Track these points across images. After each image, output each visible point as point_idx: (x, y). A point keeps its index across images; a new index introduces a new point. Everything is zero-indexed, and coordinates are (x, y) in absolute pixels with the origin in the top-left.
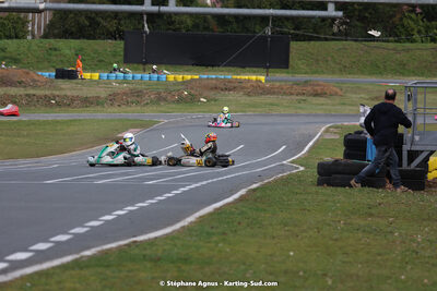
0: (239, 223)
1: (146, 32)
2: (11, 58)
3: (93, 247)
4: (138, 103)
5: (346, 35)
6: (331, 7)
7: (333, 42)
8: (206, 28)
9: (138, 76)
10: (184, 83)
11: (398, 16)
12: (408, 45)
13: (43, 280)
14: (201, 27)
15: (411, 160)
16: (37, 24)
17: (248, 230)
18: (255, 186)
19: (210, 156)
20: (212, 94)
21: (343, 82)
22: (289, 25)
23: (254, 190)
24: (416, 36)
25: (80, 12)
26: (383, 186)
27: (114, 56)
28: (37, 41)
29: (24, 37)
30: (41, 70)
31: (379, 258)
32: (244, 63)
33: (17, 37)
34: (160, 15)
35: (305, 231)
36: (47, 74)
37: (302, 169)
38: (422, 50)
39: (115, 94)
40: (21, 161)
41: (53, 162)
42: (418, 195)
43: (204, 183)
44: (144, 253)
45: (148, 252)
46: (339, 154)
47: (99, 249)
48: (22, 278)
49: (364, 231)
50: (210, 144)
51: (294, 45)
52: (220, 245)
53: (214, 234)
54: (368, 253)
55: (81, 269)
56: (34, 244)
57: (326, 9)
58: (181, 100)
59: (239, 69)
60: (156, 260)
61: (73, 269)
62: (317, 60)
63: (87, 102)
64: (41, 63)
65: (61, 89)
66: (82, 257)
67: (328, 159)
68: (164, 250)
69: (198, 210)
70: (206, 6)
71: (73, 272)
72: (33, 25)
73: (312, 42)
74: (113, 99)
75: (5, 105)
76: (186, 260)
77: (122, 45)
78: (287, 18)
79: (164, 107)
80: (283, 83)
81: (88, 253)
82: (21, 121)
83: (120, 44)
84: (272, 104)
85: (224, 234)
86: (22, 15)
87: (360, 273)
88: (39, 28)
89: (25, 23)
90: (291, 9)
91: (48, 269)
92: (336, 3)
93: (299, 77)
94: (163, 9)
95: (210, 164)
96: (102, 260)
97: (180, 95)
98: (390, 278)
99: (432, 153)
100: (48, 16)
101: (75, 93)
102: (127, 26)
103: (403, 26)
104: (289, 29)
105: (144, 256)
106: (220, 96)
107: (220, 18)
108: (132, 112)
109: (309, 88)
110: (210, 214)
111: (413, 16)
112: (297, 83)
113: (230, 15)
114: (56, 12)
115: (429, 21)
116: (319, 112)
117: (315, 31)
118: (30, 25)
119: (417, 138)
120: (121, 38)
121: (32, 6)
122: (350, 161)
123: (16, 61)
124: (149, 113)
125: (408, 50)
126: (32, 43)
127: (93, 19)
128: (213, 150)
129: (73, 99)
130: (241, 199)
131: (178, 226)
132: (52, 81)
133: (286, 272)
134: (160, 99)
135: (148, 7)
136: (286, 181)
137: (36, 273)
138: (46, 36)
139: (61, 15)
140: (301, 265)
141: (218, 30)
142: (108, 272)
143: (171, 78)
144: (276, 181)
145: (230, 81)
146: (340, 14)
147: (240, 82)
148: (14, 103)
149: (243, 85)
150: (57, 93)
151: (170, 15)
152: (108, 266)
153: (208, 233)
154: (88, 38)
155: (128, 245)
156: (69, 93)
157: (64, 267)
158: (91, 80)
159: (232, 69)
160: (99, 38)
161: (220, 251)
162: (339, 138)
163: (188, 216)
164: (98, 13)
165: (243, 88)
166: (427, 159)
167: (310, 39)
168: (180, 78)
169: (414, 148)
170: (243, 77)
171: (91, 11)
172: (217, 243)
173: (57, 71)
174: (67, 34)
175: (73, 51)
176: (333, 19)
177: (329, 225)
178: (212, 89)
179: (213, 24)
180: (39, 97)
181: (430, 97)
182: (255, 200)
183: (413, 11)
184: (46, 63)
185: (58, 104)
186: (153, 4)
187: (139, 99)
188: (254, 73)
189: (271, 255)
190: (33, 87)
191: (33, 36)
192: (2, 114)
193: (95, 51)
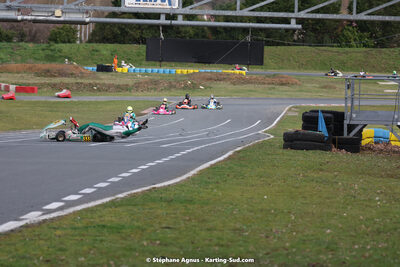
0: (228, 175)
1: (161, 39)
3: (124, 192)
4: (155, 89)
5: (303, 41)
6: (293, 21)
7: (295, 47)
8: (204, 37)
9: (156, 70)
10: (188, 75)
11: (340, 28)
12: (347, 49)
13: (89, 215)
14: (200, 35)
15: (349, 131)
16: (84, 33)
17: (235, 180)
18: (239, 149)
20: (208, 83)
21: (301, 75)
22: (262, 34)
23: (239, 152)
24: (353, 43)
25: (114, 24)
26: (330, 150)
27: (138, 56)
28: (84, 44)
29: (74, 42)
30: (86, 65)
31: (328, 201)
32: (231, 61)
33: (69, 42)
34: (171, 27)
35: (274, 181)
36: (91, 68)
37: (272, 137)
38: (357, 53)
39: (139, 83)
42: (355, 156)
43: (203, 146)
44: (161, 196)
45: (164, 195)
46: (298, 126)
47: (129, 193)
48: (74, 213)
49: (317, 182)
51: (266, 48)
52: (215, 191)
53: (210, 183)
54: (320, 197)
55: (116, 207)
57: (289, 23)
58: (186, 87)
59: (228, 66)
60: (170, 201)
61: (110, 207)
62: (283, 60)
63: (120, 88)
64: (85, 61)
65: (101, 79)
66: (117, 198)
67: (291, 130)
68: (175, 194)
69: (199, 166)
70: (204, 20)
71: (110, 209)
72: (81, 33)
73: (279, 47)
74: (138, 86)
75: (61, 90)
76: (191, 201)
77: (145, 48)
78: (261, 29)
79: (174, 92)
80: (258, 76)
81: (120, 196)
82: (72, 102)
83: (143, 48)
84: (251, 91)
85: (217, 182)
86: (73, 26)
87: (315, 211)
88: (85, 35)
89: (75, 32)
90: (264, 23)
91: (92, 207)
92: (297, 19)
93: (270, 72)
94: (173, 22)
96: (130, 201)
97: (186, 84)
98: (336, 215)
99: (365, 126)
100: (90, 29)
101: (112, 82)
102: (148, 35)
103: (344, 36)
104: (262, 37)
105: (161, 198)
106: (214, 84)
107: (214, 29)
108: (151, 96)
109: (277, 80)
110: (208, 168)
111: (351, 28)
112: (269, 76)
113: (220, 27)
114: (97, 23)
115: (362, 31)
116: (285, 97)
117: (281, 38)
118: (78, 33)
119: (354, 115)
120: (144, 43)
121: (81, 19)
122: (306, 132)
125: (347, 53)
126: (80, 46)
127: (123, 29)
129: (109, 86)
130: (229, 158)
131: (184, 177)
132: (94, 73)
133: (262, 210)
134: (171, 87)
135: (163, 21)
136: (261, 146)
137: (84, 210)
138: (90, 41)
139: (101, 26)
140: (272, 205)
141: (212, 38)
142: (135, 209)
143: (179, 71)
144: (254, 145)
145: (221, 74)
146: (300, 26)
147: (228, 74)
148: (68, 89)
149: (230, 77)
150: (97, 82)
151: (178, 26)
152: (135, 205)
153: (206, 182)
155: (150, 190)
156: (106, 82)
157: (104, 206)
158: (122, 73)
159: (223, 65)
160: (128, 43)
161: (215, 195)
162: (298, 115)
163: (192, 170)
164: (126, 25)
165: (230, 79)
166: (361, 130)
167: (278, 44)
168: (185, 71)
169: (352, 123)
171: (122, 24)
172: (212, 189)
173: (98, 66)
174: (105, 40)
175: (109, 52)
176: (294, 30)
177: (292, 177)
178: (208, 79)
179: (208, 33)
180: (86, 85)
181: (363, 86)
182: (239, 159)
183: (351, 25)
184: (90, 61)
185: (99, 90)
186: (166, 19)
187: (156, 86)
189: (250, 198)
190: (82, 77)
191: (81, 41)
192: (59, 96)
193: (124, 52)
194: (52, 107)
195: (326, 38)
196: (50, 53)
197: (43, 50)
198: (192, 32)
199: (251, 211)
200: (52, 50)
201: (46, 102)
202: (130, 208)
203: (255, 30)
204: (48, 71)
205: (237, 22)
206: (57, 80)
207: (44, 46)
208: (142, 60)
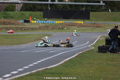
0: (76, 63)
1: (49, 9)
2: (11, 17)
3: (35, 70)
5: (106, 10)
6: (101, 2)
7: (102, 12)
9: (47, 22)
10: (60, 24)
13: (21, 79)
14: (65, 8)
17: (79, 65)
18: (80, 53)
19: (68, 44)
20: (68, 27)
21: (105, 23)
22: (90, 7)
23: (80, 54)
25: (31, 4)
26: (116, 53)
27: (40, 16)
29: (15, 11)
30: (20, 20)
31: (115, 73)
33: (13, 11)
34: (53, 4)
35: (94, 65)
36: (21, 21)
37: (94, 48)
39: (41, 27)
40: (15, 46)
41: (23, 46)
43: (66, 52)
44: (49, 71)
45: (50, 71)
46: (104, 44)
47: (37, 70)
49: (111, 65)
50: (68, 41)
51: (91, 13)
52: (71, 69)
53: (69, 66)
54: (112, 71)
55: (32, 76)
56: (18, 69)
57: (100, 3)
58: (59, 29)
59: (76, 20)
60: (53, 74)
61: (29, 76)
62: (98, 17)
63: (33, 29)
64: (20, 18)
65: (25, 26)
66: (32, 73)
67: (101, 45)
68: (55, 71)
69: (65, 59)
70: (66, 2)
71: (29, 77)
72: (17, 7)
73: (96, 12)
74: (40, 28)
75: (10, 30)
76: (61, 74)
77: (43, 13)
78: (89, 5)
79: (54, 30)
80: (88, 24)
81: (34, 72)
82: (14, 34)
83: (42, 13)
84: (85, 30)
85: (72, 66)
86: (14, 5)
87: (110, 77)
88: (19, 8)
89: (15, 7)
90: (90, 3)
91: (23, 76)
92: (103, 1)
94: (54, 3)
95: (68, 46)
96: (37, 73)
97: (59, 27)
98: (119, 78)
100: (22, 5)
101: (30, 27)
102: (44, 8)
104: (89, 8)
105: (50, 72)
106: (70, 27)
107: (70, 5)
108: (46, 32)
109: (95, 25)
110: (68, 61)
112: (92, 24)
113: (73, 4)
114: (24, 4)
116: (98, 32)
117: (97, 9)
118: (16, 7)
120: (42, 11)
121: (17, 2)
122: (107, 46)
123: (13, 18)
124: (50, 32)
126: (17, 13)
127: (34, 6)
128: (68, 43)
130: (77, 56)
131: (59, 64)
132: (23, 23)
133: (89, 77)
134: (53, 28)
135: (50, 2)
136: (89, 51)
138: (21, 11)
139: (25, 5)
140: (93, 75)
141: (69, 9)
142: (39, 77)
143: (56, 22)
144: (86, 51)
145: (73, 23)
146: (104, 4)
147: (76, 23)
148: (12, 29)
149: (77, 24)
150: (24, 27)
151: (56, 4)
152: (39, 75)
153: (67, 66)
154: (33, 11)
155: (45, 69)
156: (28, 27)
157: (27, 75)
158: (34, 23)
159: (74, 20)
160: (36, 11)
161: (71, 71)
162: (104, 39)
163: (61, 61)
164: (35, 4)
165: (77, 25)
167: (96, 11)
168: (59, 22)
170: (77, 22)
171: (34, 3)
172: (70, 69)
173: (24, 20)
174: (27, 10)
175: (29, 15)
176: (102, 6)
177: (101, 64)
178: (68, 25)
179: (68, 7)
180: (19, 28)
182: (81, 57)
185: (25, 30)
186: (51, 1)
187: (47, 28)
188: (80, 21)
189: (85, 72)
190: (18, 25)
191: (17, 10)
192: (9, 33)
193: (35, 15)
194: (6, 36)
195: (115, 8)
196: (5, 15)
197: (2, 14)
198: (61, 6)
199: (85, 77)
200: (6, 14)
201: (3, 35)
202: (37, 76)
203: (86, 5)
204: (5, 22)
205: (79, 2)
206: (8, 26)
207: (3, 12)
208: (41, 18)
